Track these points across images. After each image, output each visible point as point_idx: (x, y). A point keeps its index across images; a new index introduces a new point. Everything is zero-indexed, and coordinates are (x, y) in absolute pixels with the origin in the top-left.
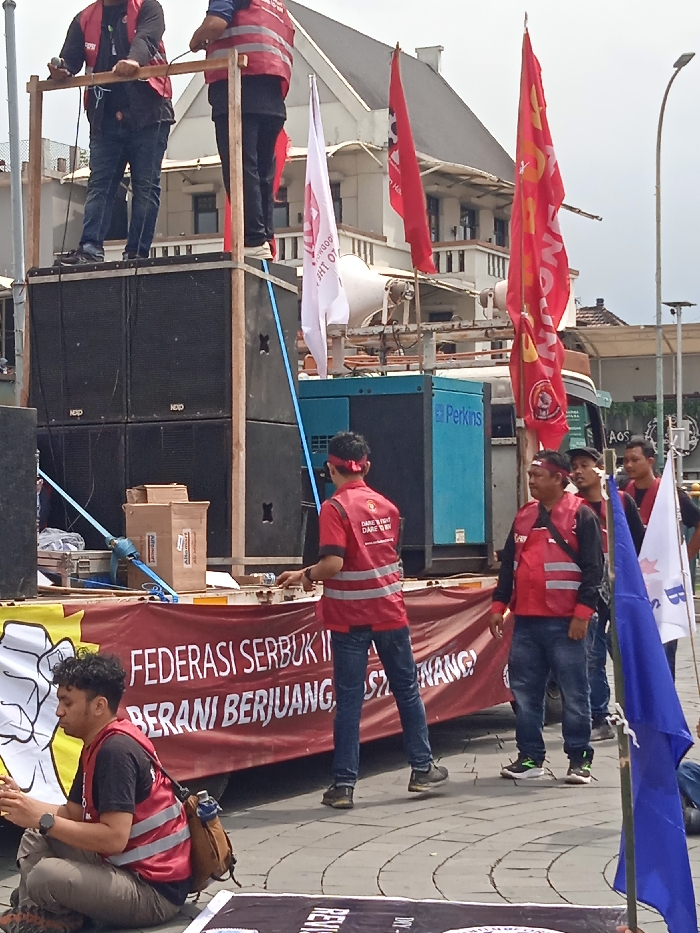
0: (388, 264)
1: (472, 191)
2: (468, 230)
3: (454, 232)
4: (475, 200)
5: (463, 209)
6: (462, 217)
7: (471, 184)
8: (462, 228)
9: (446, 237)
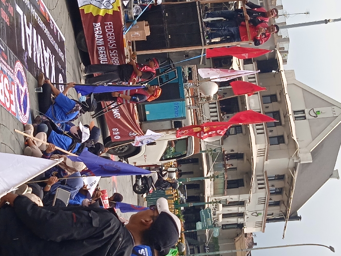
0: (258, 162)
1: (288, 191)
2: (274, 191)
3: (273, 186)
4: (284, 192)
5: (281, 189)
6: (278, 188)
7: (290, 191)
8: (275, 189)
9: (270, 183)
